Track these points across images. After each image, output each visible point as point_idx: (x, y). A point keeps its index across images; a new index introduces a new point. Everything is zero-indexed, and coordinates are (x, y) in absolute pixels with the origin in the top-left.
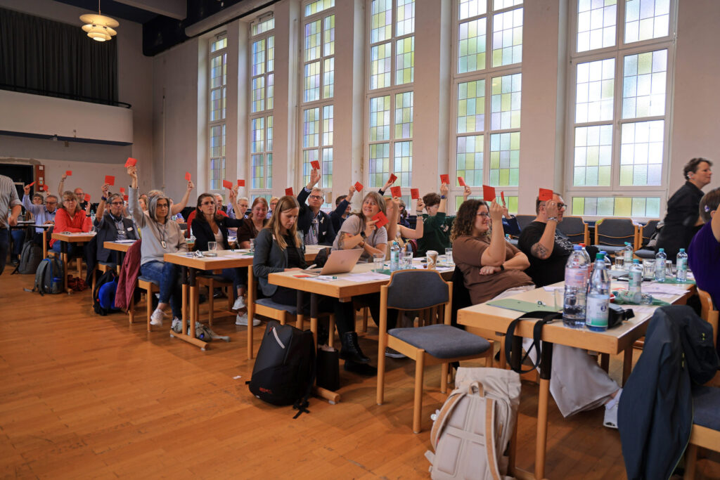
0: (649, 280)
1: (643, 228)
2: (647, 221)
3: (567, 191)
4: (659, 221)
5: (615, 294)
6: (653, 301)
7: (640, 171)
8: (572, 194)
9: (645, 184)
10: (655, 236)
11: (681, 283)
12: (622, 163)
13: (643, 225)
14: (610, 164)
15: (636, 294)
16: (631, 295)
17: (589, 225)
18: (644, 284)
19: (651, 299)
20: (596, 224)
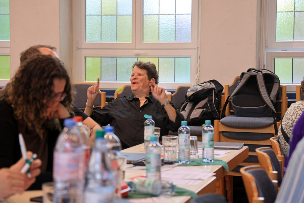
0: (171, 163)
1: (172, 97)
2: (175, 88)
3: (78, 49)
4: (189, 88)
5: (130, 184)
6: (176, 190)
7: (167, 22)
8: (84, 52)
9: (172, 41)
10: (185, 107)
11: (208, 164)
12: (144, 13)
13: (172, 92)
14: (131, 13)
15: (155, 182)
16: (149, 185)
17: (107, 94)
18: (165, 169)
19: (173, 187)
20: (116, 93)
